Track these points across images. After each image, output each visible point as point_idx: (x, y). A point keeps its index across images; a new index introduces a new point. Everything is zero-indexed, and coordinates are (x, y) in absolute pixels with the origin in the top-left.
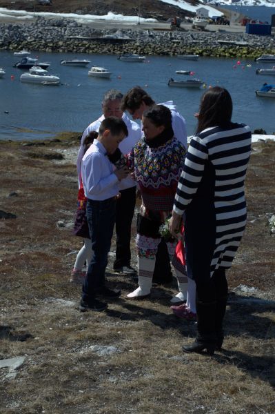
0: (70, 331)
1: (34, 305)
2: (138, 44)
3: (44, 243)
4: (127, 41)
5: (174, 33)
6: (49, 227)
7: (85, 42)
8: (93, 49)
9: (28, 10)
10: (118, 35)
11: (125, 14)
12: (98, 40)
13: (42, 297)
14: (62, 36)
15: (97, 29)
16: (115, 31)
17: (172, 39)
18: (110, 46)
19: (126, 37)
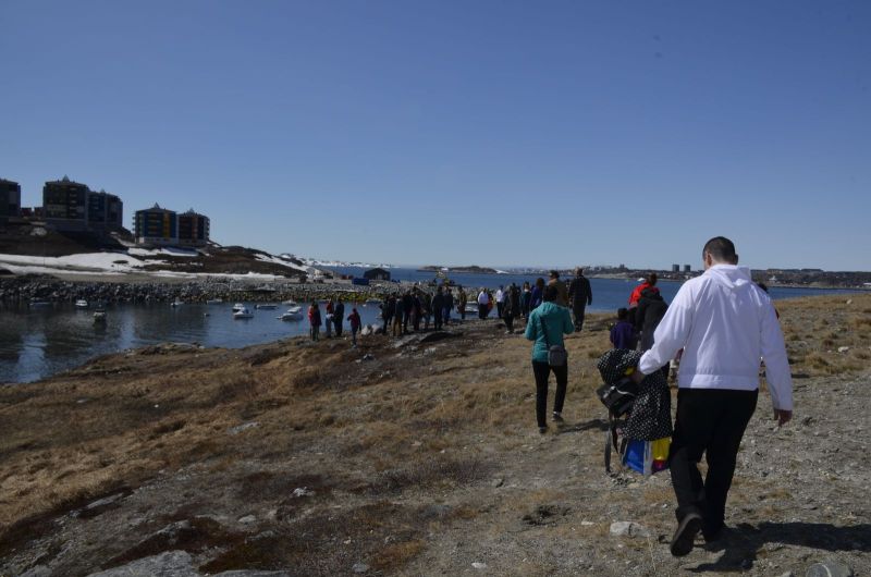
4: (274, 291)
7: (244, 293)
8: (251, 297)
9: (188, 272)
10: (267, 287)
11: (262, 273)
12: (253, 291)
14: (228, 290)
16: (264, 285)
17: (305, 289)
18: (263, 295)
19: (273, 289)
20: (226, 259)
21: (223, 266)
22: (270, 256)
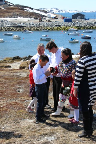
0: (35, 132)
1: (19, 122)
2: (29, 27)
3: (15, 98)
4: (25, 26)
5: (41, 23)
6: (14, 92)
7: (11, 27)
8: (14, 29)
10: (22, 25)
11: (24, 17)
12: (15, 26)
13: (21, 119)
14: (3, 26)
15: (15, 23)
16: (21, 23)
17: (40, 25)
18: (19, 28)
19: (25, 25)
20: (10, 11)
21: (7, 14)
22: (32, 9)
